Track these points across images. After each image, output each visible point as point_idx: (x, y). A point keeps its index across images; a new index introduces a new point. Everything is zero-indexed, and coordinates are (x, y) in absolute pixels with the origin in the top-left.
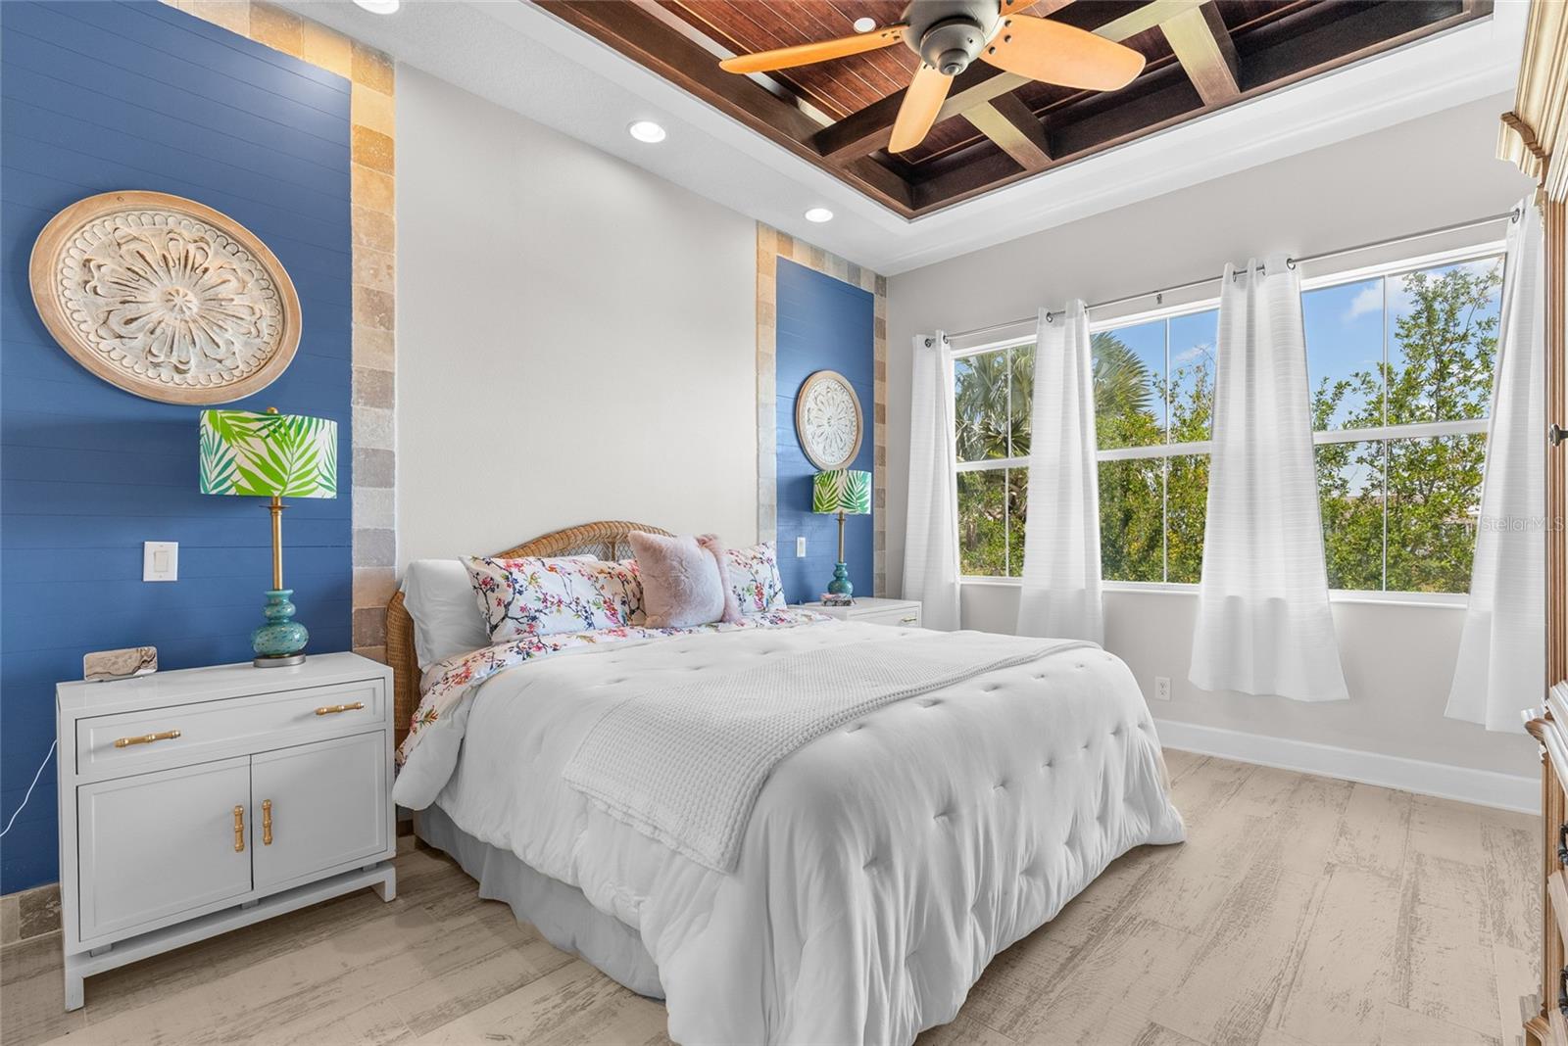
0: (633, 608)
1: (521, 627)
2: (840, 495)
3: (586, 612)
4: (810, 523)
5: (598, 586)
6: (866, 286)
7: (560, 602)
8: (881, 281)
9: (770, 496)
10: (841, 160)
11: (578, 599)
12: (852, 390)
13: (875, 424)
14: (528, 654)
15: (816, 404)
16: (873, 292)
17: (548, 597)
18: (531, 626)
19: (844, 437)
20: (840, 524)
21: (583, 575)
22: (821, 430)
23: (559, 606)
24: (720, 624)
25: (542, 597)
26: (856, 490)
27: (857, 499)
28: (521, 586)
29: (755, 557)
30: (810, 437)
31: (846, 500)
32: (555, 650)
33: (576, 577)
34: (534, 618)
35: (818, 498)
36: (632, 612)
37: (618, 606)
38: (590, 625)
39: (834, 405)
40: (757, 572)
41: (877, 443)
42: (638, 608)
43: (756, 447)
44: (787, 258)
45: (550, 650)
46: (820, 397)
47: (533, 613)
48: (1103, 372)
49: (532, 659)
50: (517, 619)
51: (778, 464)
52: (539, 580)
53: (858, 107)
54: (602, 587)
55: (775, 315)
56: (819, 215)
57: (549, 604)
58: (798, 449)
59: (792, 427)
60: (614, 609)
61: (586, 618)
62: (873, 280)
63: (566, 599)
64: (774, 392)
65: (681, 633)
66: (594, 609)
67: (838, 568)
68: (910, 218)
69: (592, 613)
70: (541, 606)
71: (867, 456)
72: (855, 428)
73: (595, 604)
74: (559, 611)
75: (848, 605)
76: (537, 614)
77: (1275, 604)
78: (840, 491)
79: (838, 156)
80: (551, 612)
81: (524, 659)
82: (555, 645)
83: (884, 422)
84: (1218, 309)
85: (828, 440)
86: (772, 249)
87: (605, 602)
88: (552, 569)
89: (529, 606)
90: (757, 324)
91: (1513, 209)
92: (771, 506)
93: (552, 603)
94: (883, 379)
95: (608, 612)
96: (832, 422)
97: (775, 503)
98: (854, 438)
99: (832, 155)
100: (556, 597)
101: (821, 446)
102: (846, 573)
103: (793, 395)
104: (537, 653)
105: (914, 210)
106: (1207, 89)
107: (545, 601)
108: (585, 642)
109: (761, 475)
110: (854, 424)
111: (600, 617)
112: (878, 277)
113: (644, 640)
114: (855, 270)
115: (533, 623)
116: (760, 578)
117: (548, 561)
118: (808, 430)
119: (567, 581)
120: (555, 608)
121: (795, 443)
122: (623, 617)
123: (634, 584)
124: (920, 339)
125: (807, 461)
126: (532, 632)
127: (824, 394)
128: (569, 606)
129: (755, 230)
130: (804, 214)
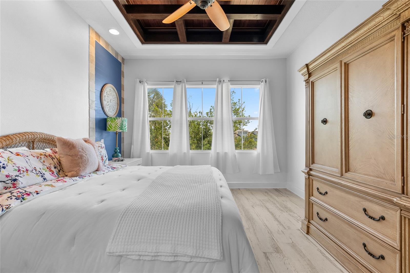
0: (59, 169)
1: (6, 185)
2: (119, 126)
3: (41, 174)
4: (105, 134)
5: (42, 161)
6: (120, 60)
7: (27, 170)
8: (123, 59)
9: (93, 125)
10: (132, 17)
11: (35, 168)
12: (117, 92)
13: (122, 104)
14: (23, 199)
15: (107, 95)
16: (121, 62)
17: (20, 168)
18: (14, 184)
19: (114, 106)
20: (116, 135)
21: (34, 157)
22: (108, 104)
23: (27, 172)
24: (97, 172)
25: (17, 169)
26: (124, 124)
27: (124, 127)
28: (4, 164)
29: (99, 146)
30: (105, 105)
31: (121, 127)
32: (37, 194)
33: (31, 157)
34: (15, 180)
35: (110, 126)
36: (59, 171)
37: (53, 169)
38: (45, 179)
39: (112, 95)
40: (101, 152)
41: (122, 110)
42: (60, 169)
43: (88, 107)
44: (98, 42)
45: (35, 194)
46: (108, 93)
47: (14, 177)
48: (155, 98)
49: (26, 201)
50: (4, 182)
51: (95, 113)
52: (13, 160)
53: (137, 3)
54: (44, 162)
55: (95, 61)
56: (114, 32)
57: (22, 172)
58: (101, 109)
59: (100, 101)
60: (52, 171)
61: (42, 176)
62: (121, 59)
63: (30, 169)
64: (94, 88)
65: (86, 177)
66: (44, 172)
67: (116, 149)
68: (143, 43)
69: (44, 174)
70: (18, 173)
71: (120, 114)
72: (117, 104)
73: (44, 169)
74: (28, 175)
75: (123, 161)
76: (17, 178)
77: (226, 153)
78: (119, 124)
79: (132, 16)
80: (24, 176)
81: (21, 201)
82: (36, 191)
83: (124, 104)
84: (215, 88)
85: (110, 107)
86: (94, 38)
87: (48, 168)
88: (18, 154)
89: (11, 174)
90: (89, 62)
91: (261, 80)
92: (93, 128)
93: (23, 171)
94: (123, 90)
95: (50, 172)
96: (111, 101)
97: (95, 127)
98: (117, 107)
99: (130, 14)
100: (25, 168)
101: (108, 109)
102: (119, 151)
103: (100, 90)
104: (28, 197)
105: (145, 41)
106: (224, 38)
107: (19, 171)
108: (50, 187)
109: (90, 117)
110: (117, 103)
111: (48, 175)
112: (122, 58)
113: (74, 182)
114: (117, 54)
115: (15, 182)
116: (102, 154)
117: (14, 150)
118: (105, 103)
119: (28, 160)
120: (25, 173)
121: (101, 107)
122: (57, 174)
123: (56, 159)
124: (138, 80)
125: (104, 114)
126: (15, 187)
127: (109, 91)
128: (32, 171)
129: (88, 29)
130: (108, 30)
